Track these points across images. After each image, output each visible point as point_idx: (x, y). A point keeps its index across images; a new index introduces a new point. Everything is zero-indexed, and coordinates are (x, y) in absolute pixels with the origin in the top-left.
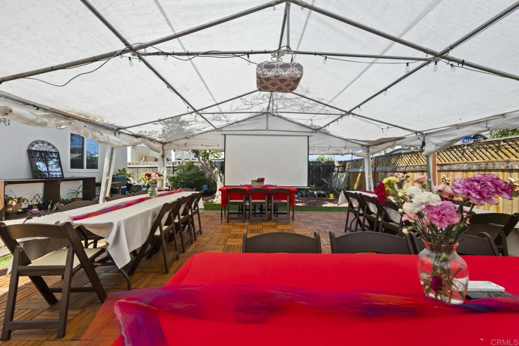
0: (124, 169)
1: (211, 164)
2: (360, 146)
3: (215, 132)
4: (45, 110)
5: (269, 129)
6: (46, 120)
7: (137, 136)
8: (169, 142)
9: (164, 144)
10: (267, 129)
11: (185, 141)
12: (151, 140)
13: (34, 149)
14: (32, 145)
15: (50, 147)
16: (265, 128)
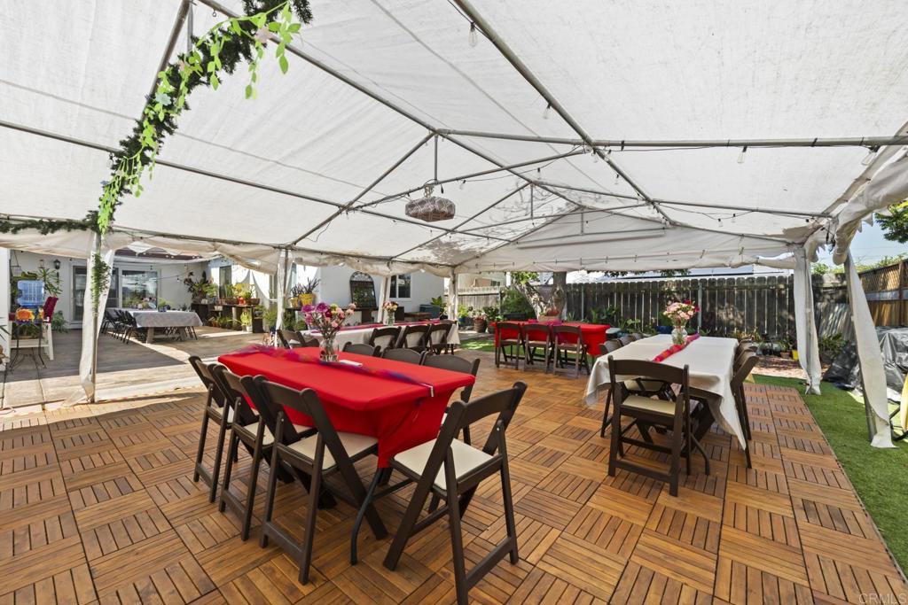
0: (440, 298)
1: (528, 289)
2: (784, 245)
3: (510, 246)
4: (327, 253)
5: (585, 232)
6: (326, 261)
7: (413, 263)
8: (460, 264)
9: (454, 267)
10: (583, 233)
11: (476, 261)
12: (430, 264)
13: (354, 279)
14: (353, 276)
15: (367, 277)
16: (579, 232)
